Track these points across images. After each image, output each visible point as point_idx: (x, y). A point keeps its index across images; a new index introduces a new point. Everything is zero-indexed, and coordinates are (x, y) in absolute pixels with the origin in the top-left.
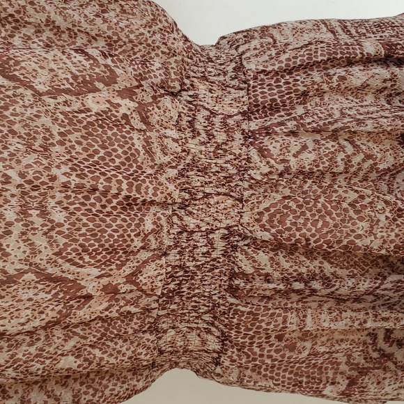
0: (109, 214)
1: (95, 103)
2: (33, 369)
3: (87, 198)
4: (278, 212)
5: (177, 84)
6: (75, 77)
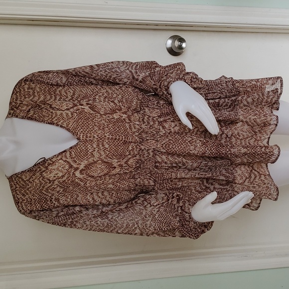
0: (120, 145)
1: (116, 116)
2: (101, 187)
3: (114, 141)
4: (167, 144)
5: (139, 109)
6: (111, 109)
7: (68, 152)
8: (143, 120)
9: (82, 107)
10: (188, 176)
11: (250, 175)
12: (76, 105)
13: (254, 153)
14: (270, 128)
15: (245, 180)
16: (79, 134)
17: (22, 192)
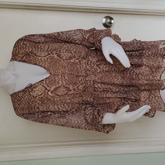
7: (44, 81)
8: (88, 63)
9: (53, 55)
10: (113, 96)
11: (149, 97)
12: (50, 54)
13: (152, 84)
14: (162, 69)
15: (147, 99)
16: (51, 70)
17: (18, 103)
